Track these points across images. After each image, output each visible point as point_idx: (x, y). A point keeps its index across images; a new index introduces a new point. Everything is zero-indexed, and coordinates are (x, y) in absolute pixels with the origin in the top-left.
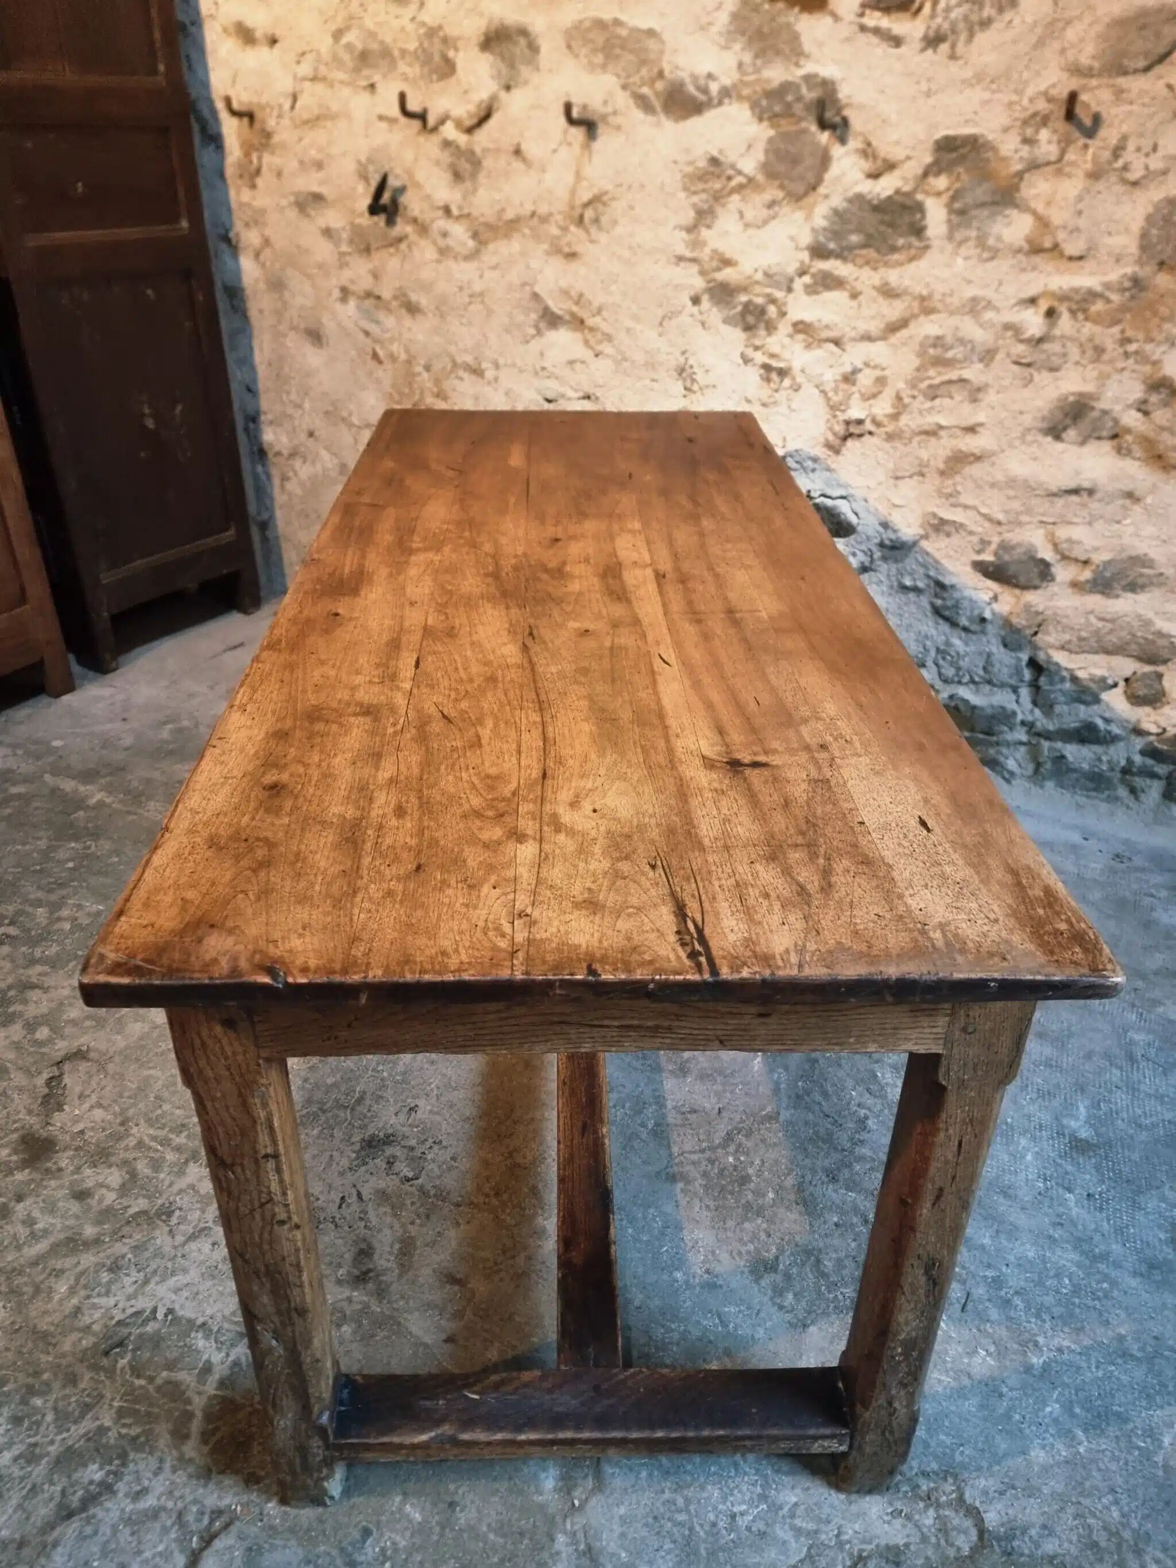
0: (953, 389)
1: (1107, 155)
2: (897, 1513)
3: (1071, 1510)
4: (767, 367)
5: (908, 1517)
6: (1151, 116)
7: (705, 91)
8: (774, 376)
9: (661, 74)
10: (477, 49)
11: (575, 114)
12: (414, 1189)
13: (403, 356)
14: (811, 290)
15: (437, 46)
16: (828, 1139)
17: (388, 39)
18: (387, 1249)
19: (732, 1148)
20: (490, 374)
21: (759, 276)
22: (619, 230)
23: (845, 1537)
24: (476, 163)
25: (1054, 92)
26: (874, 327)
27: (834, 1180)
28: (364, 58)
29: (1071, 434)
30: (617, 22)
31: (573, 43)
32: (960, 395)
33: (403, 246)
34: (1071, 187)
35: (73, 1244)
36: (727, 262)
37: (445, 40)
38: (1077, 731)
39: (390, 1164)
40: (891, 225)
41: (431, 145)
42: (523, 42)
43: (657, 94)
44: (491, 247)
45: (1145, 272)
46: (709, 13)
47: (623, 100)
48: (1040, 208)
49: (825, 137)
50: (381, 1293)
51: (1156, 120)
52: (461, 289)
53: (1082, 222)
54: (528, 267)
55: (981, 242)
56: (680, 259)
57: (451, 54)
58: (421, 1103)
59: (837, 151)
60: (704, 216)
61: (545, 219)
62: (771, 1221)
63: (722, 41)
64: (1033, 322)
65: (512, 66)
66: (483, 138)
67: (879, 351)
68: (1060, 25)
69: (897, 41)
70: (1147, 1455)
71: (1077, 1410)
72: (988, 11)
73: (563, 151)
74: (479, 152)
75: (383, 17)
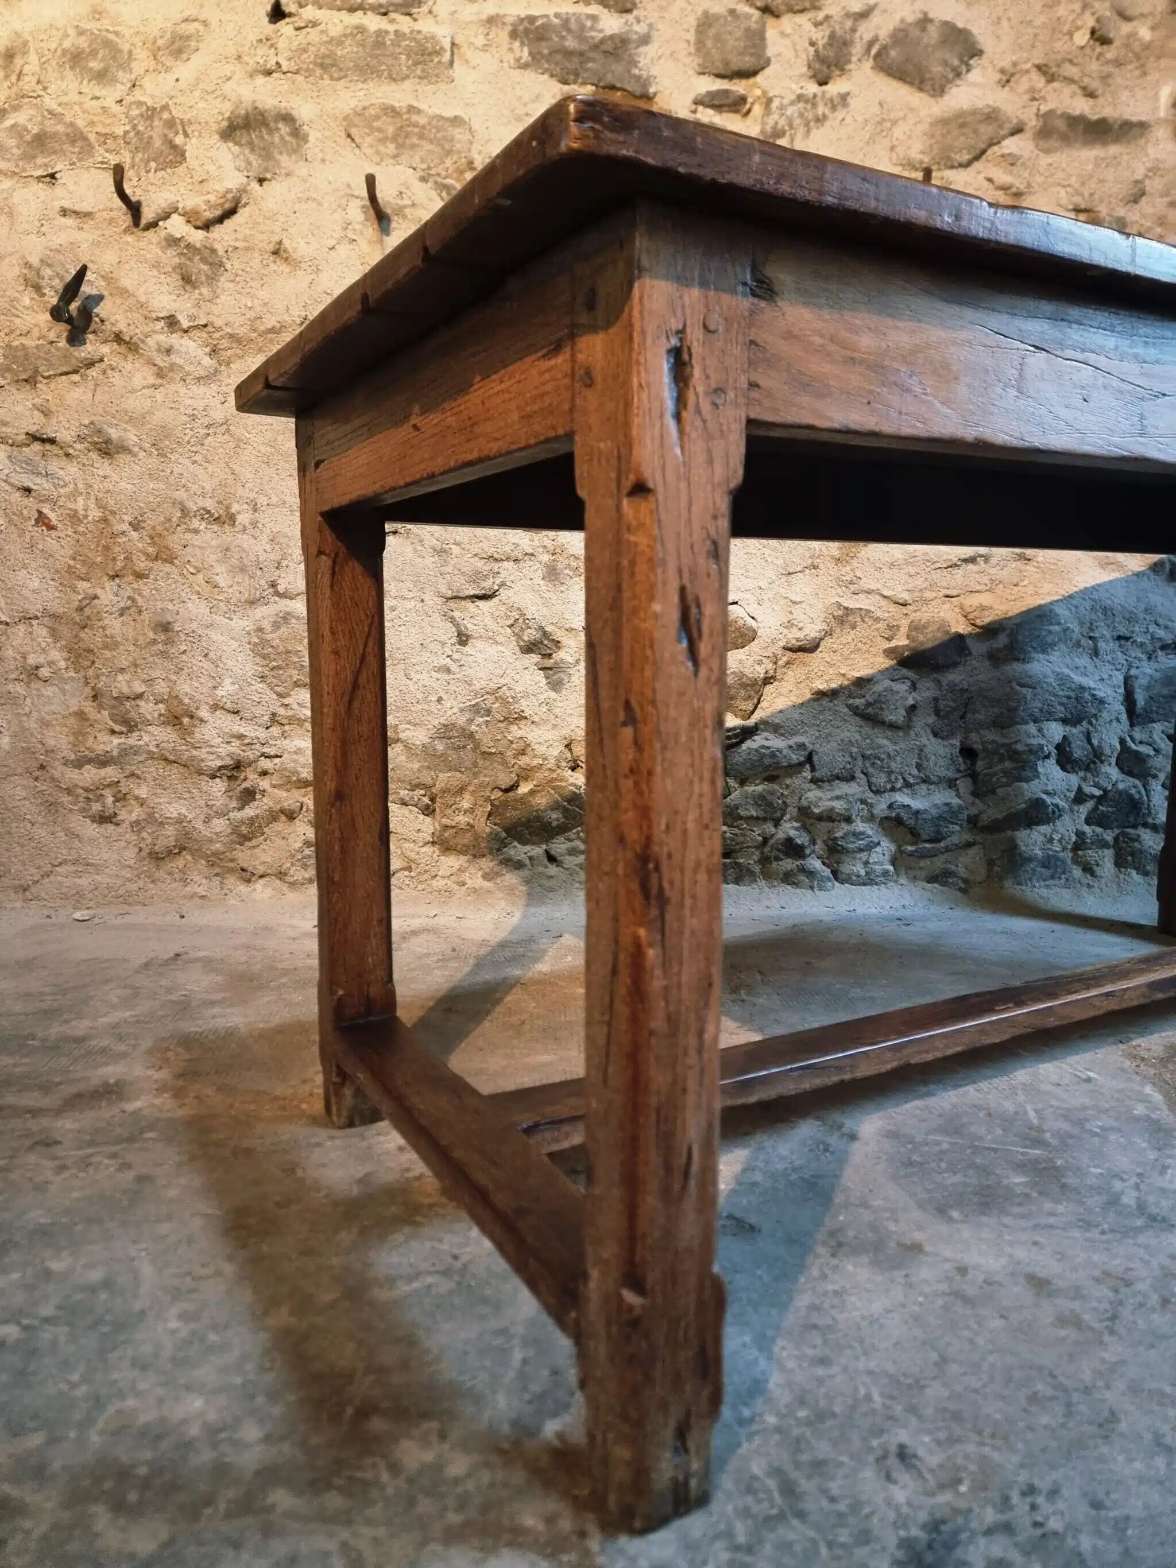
9: (469, 162)
10: (217, 137)
13: (95, 513)
15: (159, 129)
17: (80, 123)
20: (243, 519)
24: (216, 263)
28: (41, 142)
30: (411, 109)
31: (354, 131)
33: (95, 372)
37: (171, 124)
38: (1025, 812)
41: (147, 244)
42: (284, 129)
46: (525, 104)
47: (421, 191)
52: (194, 418)
57: (179, 140)
65: (267, 154)
66: (223, 235)
68: (888, 124)
72: (821, 110)
73: (343, 250)
74: (221, 252)
75: (73, 97)
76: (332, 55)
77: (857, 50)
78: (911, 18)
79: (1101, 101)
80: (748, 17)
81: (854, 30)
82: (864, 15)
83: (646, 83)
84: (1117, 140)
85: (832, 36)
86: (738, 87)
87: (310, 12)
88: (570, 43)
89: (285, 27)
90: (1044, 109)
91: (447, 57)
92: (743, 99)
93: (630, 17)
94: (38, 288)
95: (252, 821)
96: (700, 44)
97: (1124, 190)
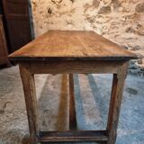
14: (98, 18)
21: (92, 16)
24: (60, 6)
26: (105, 21)
29: (129, 32)
32: (116, 28)
33: (52, 17)
35: (6, 122)
36: (89, 15)
38: (132, 68)
40: (107, 9)
41: (55, 5)
44: (62, 16)
48: (124, 6)
53: (129, 8)
55: (117, 11)
56: (83, 15)
59: (101, 2)
60: (86, 10)
61: (68, 12)
64: (124, 19)
66: (61, 3)
67: (106, 24)
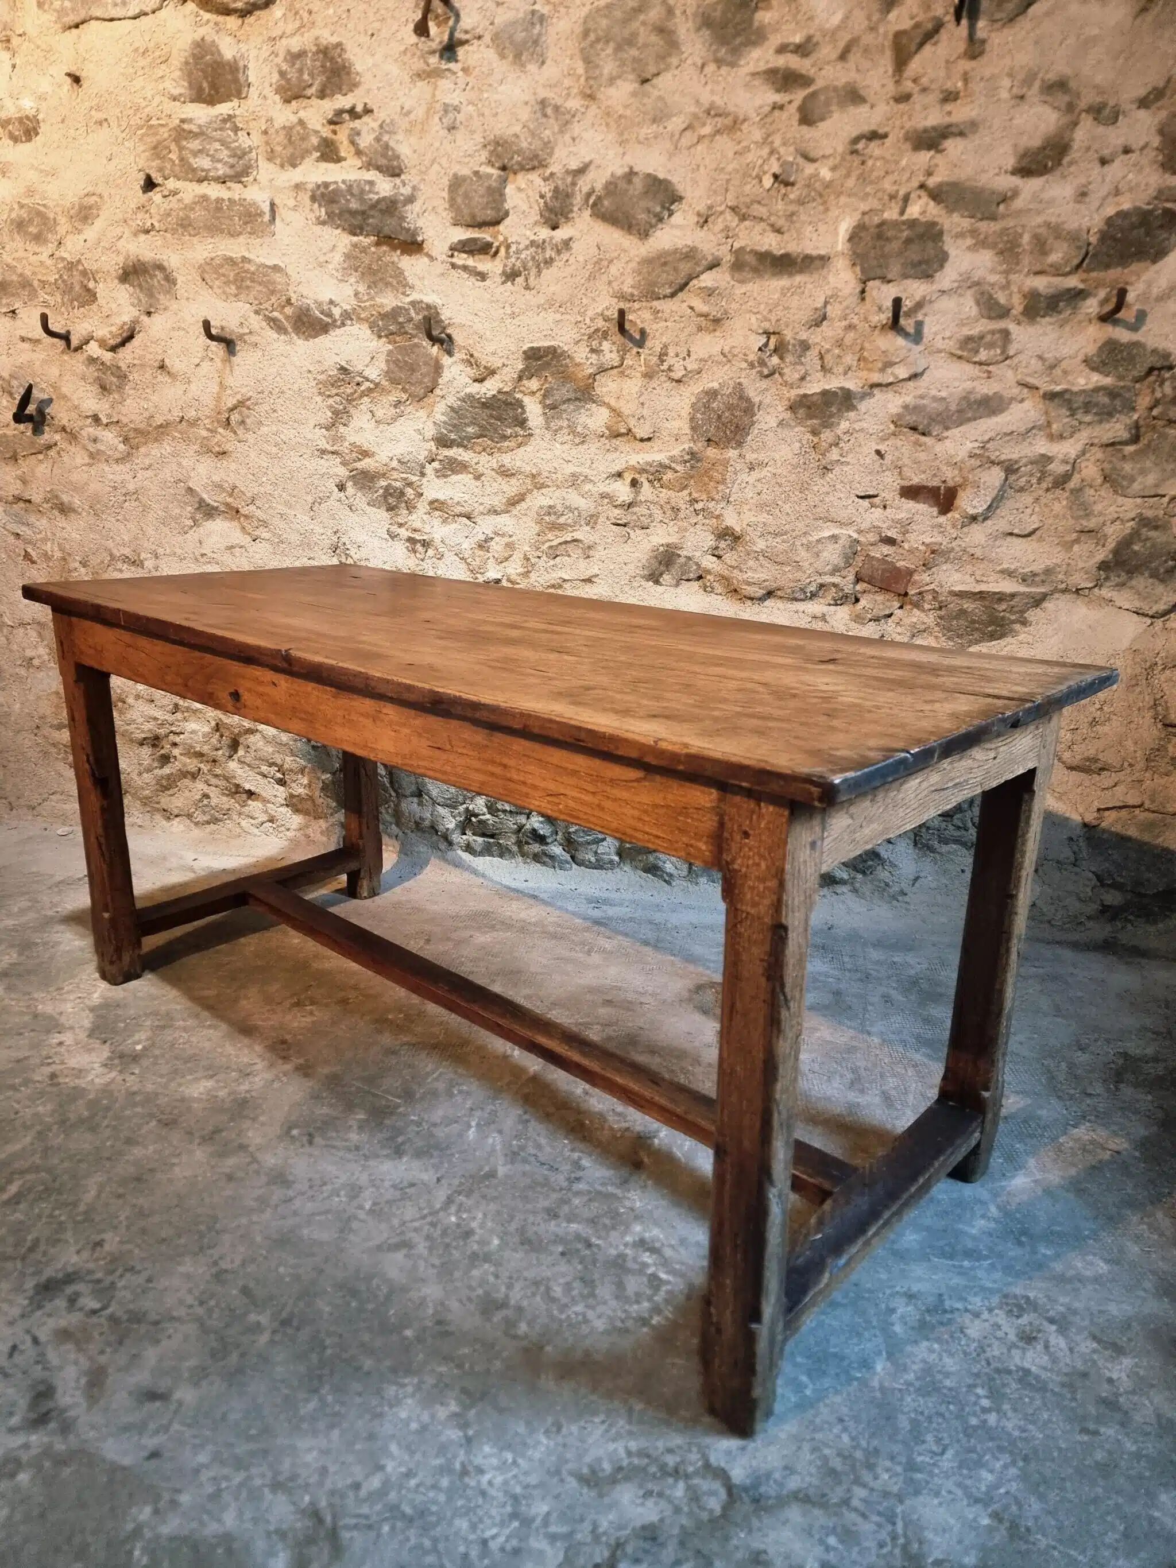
0: (570, 548)
1: (655, 360)
2: (649, 1494)
3: (806, 1447)
4: (410, 540)
5: (660, 1495)
6: (682, 330)
7: (330, 315)
8: (419, 547)
9: (289, 301)
10: (116, 281)
11: (214, 331)
12: (103, 1320)
13: (58, 554)
14: (440, 474)
15: (77, 277)
16: (546, 1183)
17: (28, 273)
18: (73, 1384)
19: (453, 1209)
20: (150, 564)
21: (395, 464)
22: (265, 430)
23: (601, 1530)
24: (123, 377)
25: (608, 313)
26: (498, 502)
27: (556, 1216)
28: (3, 287)
29: (666, 578)
30: (244, 259)
31: (207, 276)
32: (576, 552)
33: (52, 453)
34: (633, 385)
36: (366, 454)
37: (84, 273)
39: (72, 1300)
40: (499, 418)
41: (76, 362)
42: (160, 275)
43: (287, 318)
44: (142, 450)
45: (700, 445)
46: (325, 254)
47: (256, 322)
48: (613, 403)
49: (435, 350)
50: (66, 1428)
51: (687, 331)
52: (115, 488)
53: (645, 412)
54: (179, 464)
55: (573, 432)
56: (323, 452)
57: (91, 285)
58: (108, 1236)
59: (446, 360)
60: (339, 417)
61: (194, 423)
62: (498, 1264)
63: (339, 275)
64: (622, 491)
65: (151, 295)
66: (126, 355)
67: (504, 522)
68: (605, 263)
69: (482, 276)
70: (864, 1383)
71: (799, 1359)
72: (549, 253)
73: (206, 365)
74: (124, 367)
75: (21, 254)
76: (188, 217)
77: (578, 200)
78: (620, 172)
79: (786, 236)
80: (489, 176)
81: (574, 184)
82: (582, 171)
83: (414, 233)
84: (801, 271)
85: (556, 190)
86: (484, 235)
87: (172, 184)
88: (354, 205)
89: (156, 196)
90: (736, 245)
91: (267, 217)
92: (489, 245)
93: (398, 181)
94: (11, 394)
95: (168, 777)
96: (452, 202)
97: (805, 315)
